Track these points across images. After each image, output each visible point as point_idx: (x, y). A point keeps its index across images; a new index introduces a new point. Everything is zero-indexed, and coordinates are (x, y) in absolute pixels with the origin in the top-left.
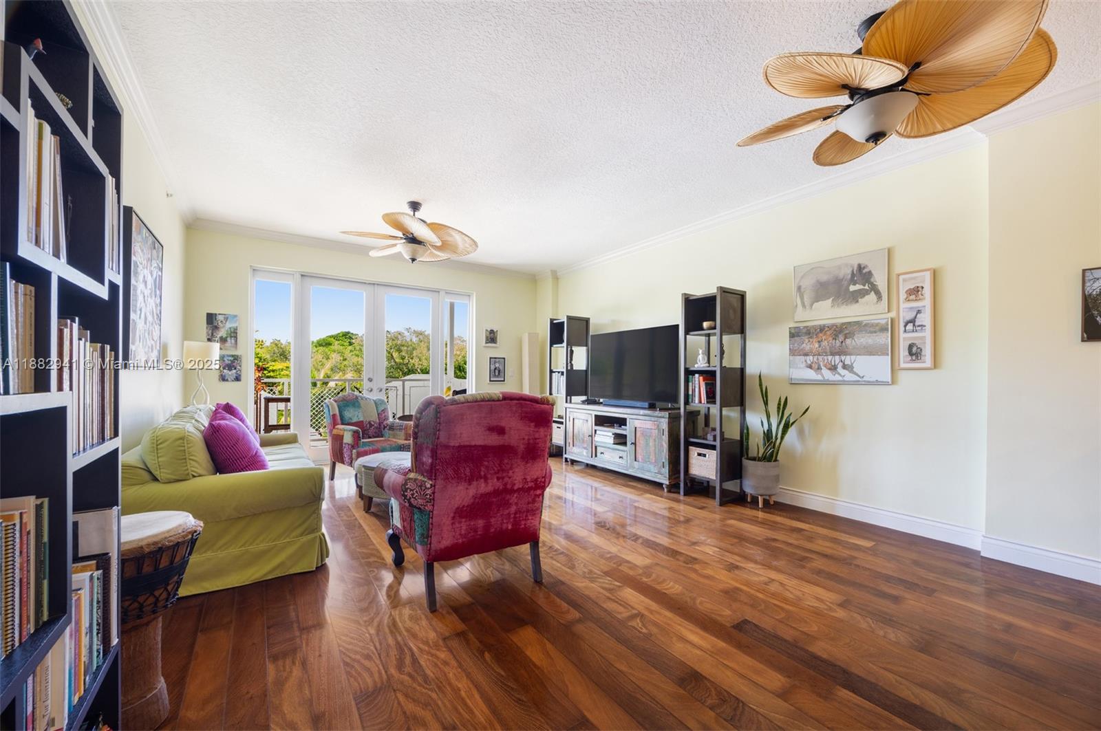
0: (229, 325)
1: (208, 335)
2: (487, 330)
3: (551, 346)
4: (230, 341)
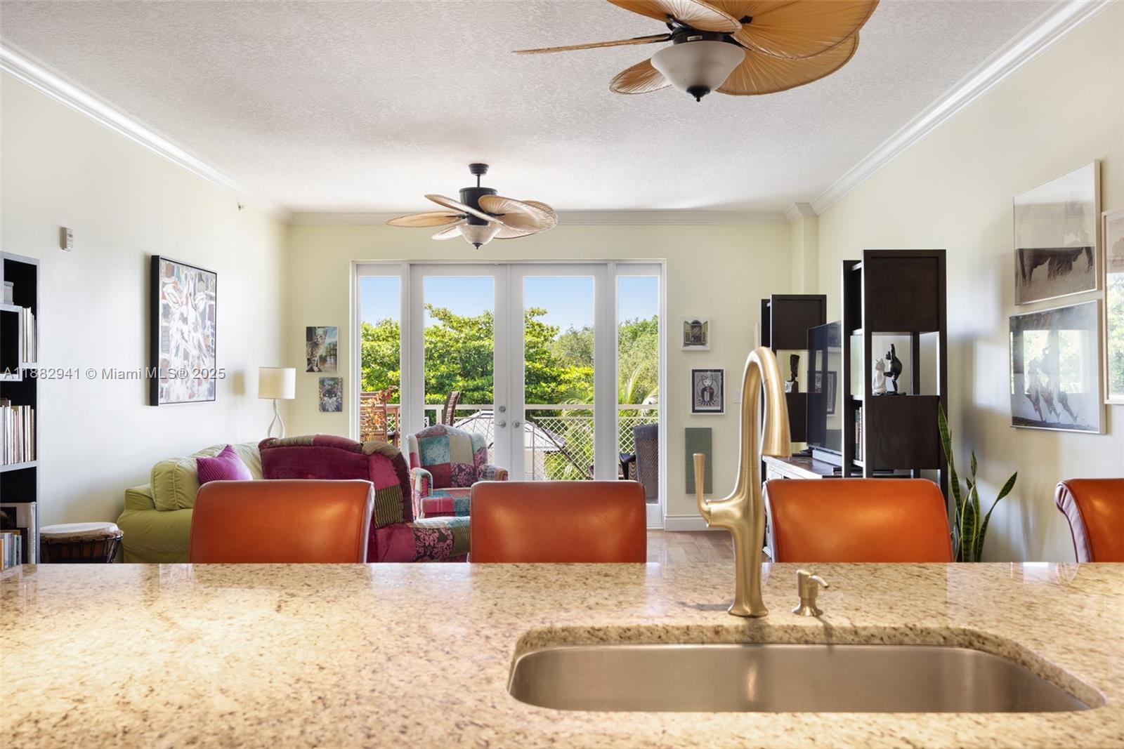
0: (328, 340)
1: (308, 354)
2: (686, 323)
4: (330, 360)
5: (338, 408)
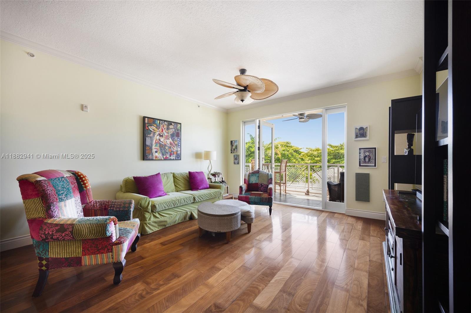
0: (235, 144)
1: (231, 148)
5: (238, 163)
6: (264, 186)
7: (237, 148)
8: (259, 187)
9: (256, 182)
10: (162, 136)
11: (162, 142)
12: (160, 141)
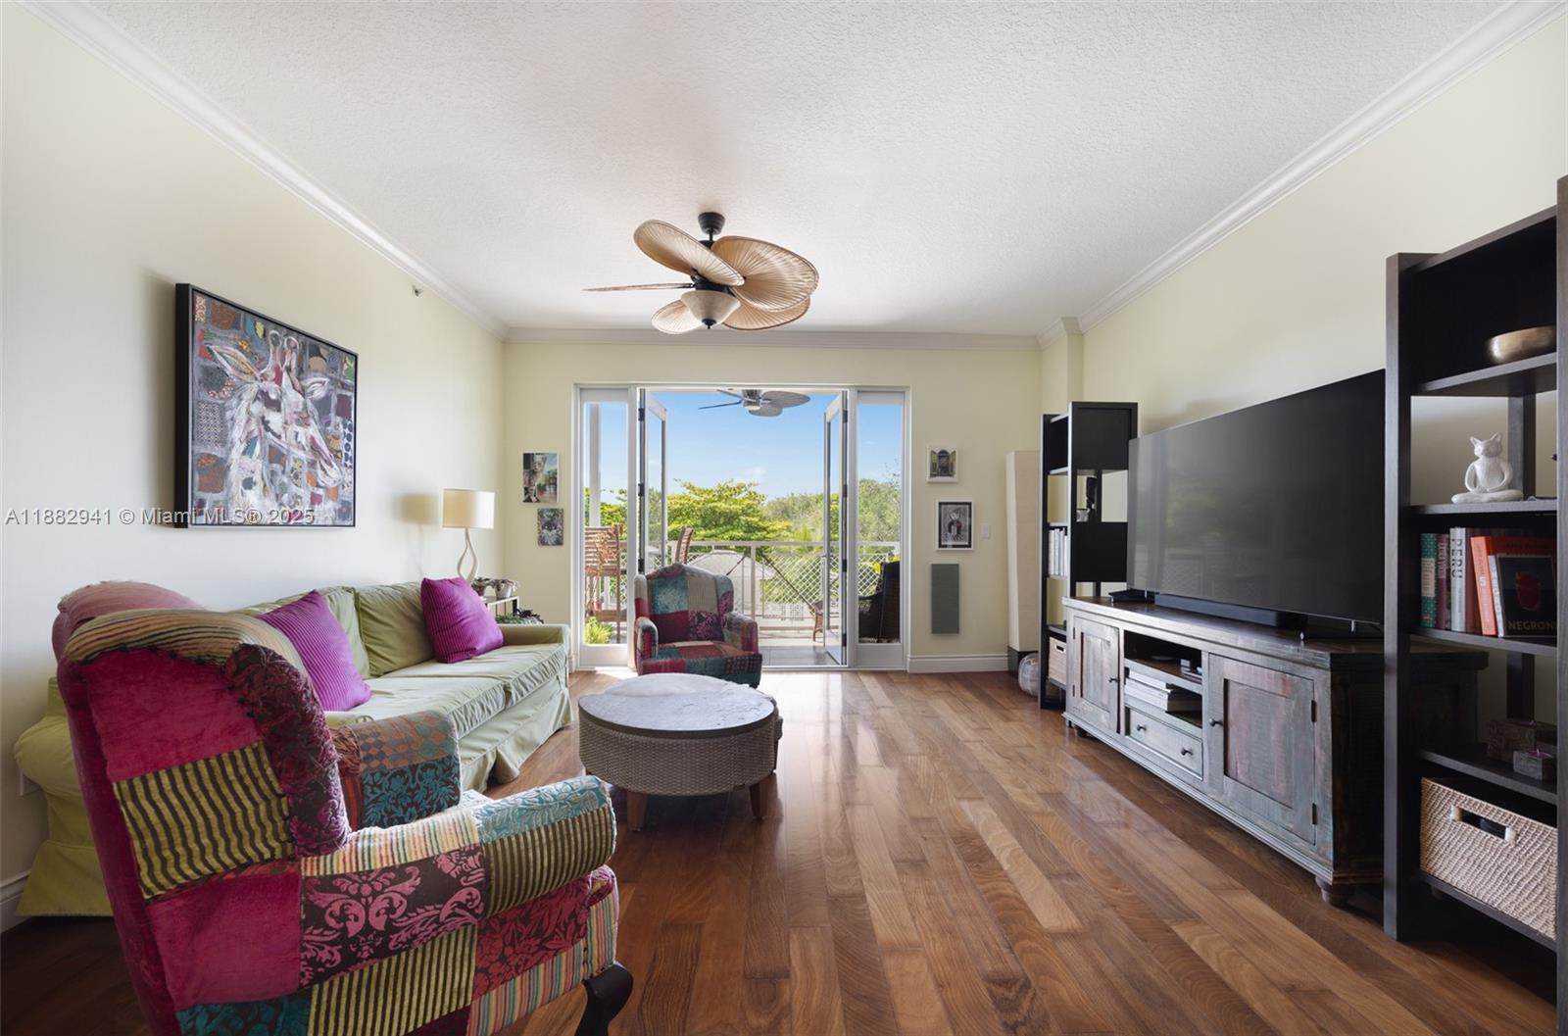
0: (547, 468)
1: (525, 483)
2: (933, 452)
3: (1046, 473)
4: (549, 490)
5: (559, 542)
6: (709, 619)
7: (555, 484)
8: (692, 623)
9: (679, 610)
10: (275, 405)
11: (274, 434)
12: (268, 429)
